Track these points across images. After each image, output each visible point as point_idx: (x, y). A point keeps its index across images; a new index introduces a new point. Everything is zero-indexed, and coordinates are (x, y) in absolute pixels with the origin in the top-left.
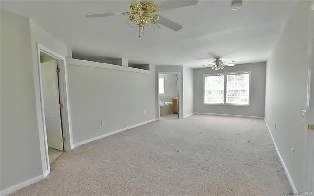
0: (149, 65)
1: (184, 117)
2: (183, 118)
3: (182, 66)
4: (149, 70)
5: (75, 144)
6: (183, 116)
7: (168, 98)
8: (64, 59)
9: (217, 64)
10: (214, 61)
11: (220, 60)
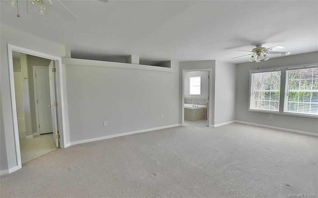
0: (170, 61)
1: (216, 126)
2: (213, 127)
3: (215, 60)
4: (170, 67)
5: (72, 143)
6: (214, 125)
7: (204, 100)
8: (60, 59)
9: (257, 54)
10: (253, 50)
11: (262, 47)
